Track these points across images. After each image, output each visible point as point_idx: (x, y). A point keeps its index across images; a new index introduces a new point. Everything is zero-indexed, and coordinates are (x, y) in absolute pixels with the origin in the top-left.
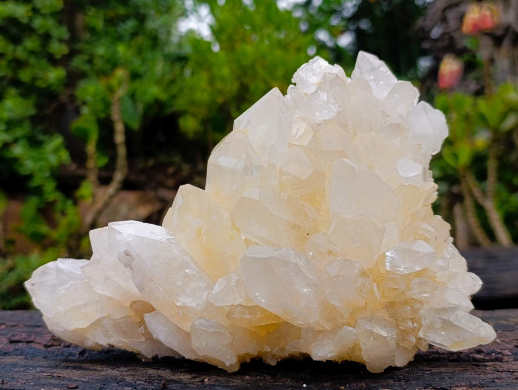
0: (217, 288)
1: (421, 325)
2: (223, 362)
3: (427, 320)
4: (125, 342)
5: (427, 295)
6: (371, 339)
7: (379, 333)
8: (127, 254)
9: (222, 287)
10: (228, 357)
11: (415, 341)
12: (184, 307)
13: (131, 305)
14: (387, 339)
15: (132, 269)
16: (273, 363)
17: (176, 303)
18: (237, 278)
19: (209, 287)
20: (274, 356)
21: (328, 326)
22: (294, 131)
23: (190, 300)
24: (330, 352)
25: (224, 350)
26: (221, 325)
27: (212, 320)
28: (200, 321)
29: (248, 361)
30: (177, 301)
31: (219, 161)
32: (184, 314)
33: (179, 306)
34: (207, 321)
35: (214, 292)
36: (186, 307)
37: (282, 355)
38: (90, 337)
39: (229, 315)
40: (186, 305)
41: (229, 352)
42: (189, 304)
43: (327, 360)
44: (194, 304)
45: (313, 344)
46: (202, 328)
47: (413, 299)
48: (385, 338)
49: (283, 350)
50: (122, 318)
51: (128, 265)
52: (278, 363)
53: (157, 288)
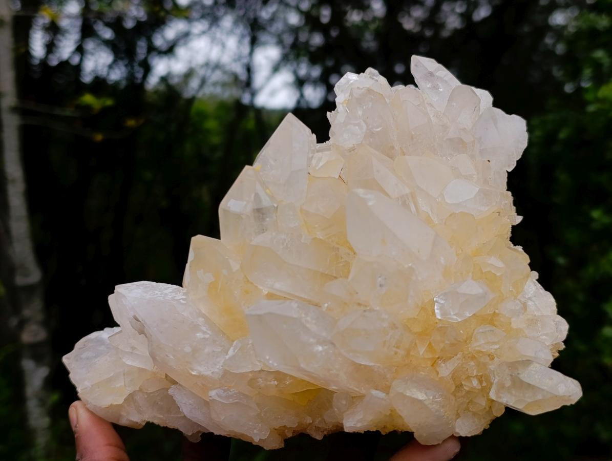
0: (230, 353)
1: (492, 384)
2: (251, 437)
3: (497, 377)
4: (160, 418)
5: (496, 347)
7: (413, 396)
8: (136, 319)
9: (237, 351)
10: (255, 432)
11: (484, 405)
12: (200, 377)
13: (166, 376)
15: (146, 336)
16: (319, 437)
17: (190, 371)
19: (226, 351)
20: (317, 428)
23: (205, 368)
25: (251, 423)
26: (244, 395)
27: (231, 390)
28: (216, 391)
30: (192, 370)
31: (228, 205)
32: (201, 383)
33: (194, 375)
34: (225, 391)
35: (227, 358)
36: (202, 375)
37: (326, 428)
38: (124, 414)
39: (252, 382)
40: (202, 374)
41: (258, 426)
42: (204, 373)
43: (365, 432)
44: (209, 373)
45: (347, 412)
46: (219, 400)
47: (481, 352)
49: (324, 420)
50: (157, 391)
51: (142, 332)
52: (325, 436)
53: (167, 355)
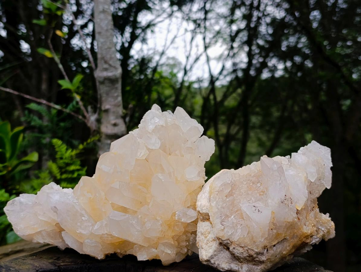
0: (96, 227)
1: (190, 244)
2: (97, 257)
4: (52, 242)
6: (164, 254)
7: (167, 252)
8: (55, 207)
9: (99, 227)
10: (99, 255)
11: (186, 251)
12: (80, 233)
13: (56, 225)
14: (171, 254)
15: (57, 213)
16: (121, 257)
17: (77, 231)
18: (106, 223)
19: (93, 225)
20: (121, 254)
21: (146, 245)
22: (139, 154)
23: (84, 231)
24: (145, 258)
25: (98, 252)
26: (97, 242)
27: (93, 240)
28: (87, 240)
29: (109, 255)
30: (78, 231)
31: (101, 167)
32: (80, 236)
33: (78, 233)
34: (91, 241)
35: (95, 229)
37: (125, 254)
38: (35, 238)
39: (101, 238)
40: (82, 233)
41: (100, 253)
44: (85, 233)
45: (139, 253)
46: (88, 244)
48: (169, 254)
49: (126, 252)
50: (51, 231)
51: (55, 212)
